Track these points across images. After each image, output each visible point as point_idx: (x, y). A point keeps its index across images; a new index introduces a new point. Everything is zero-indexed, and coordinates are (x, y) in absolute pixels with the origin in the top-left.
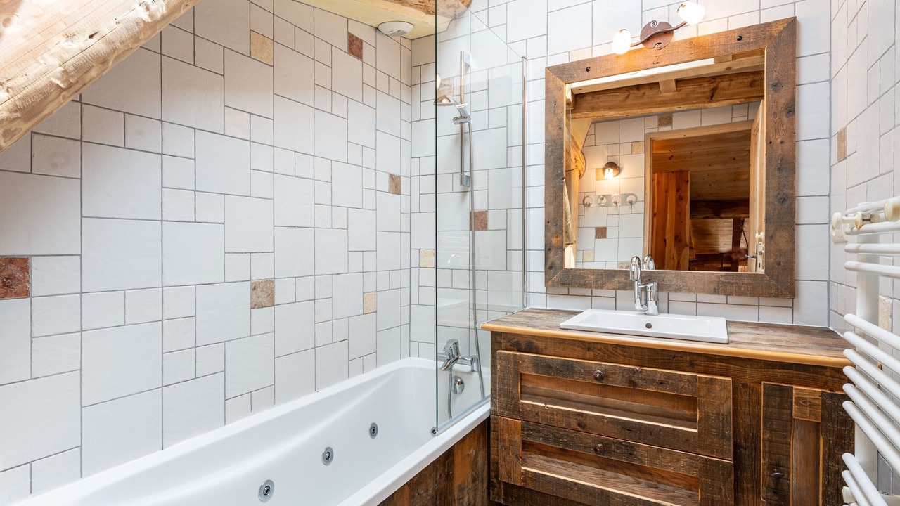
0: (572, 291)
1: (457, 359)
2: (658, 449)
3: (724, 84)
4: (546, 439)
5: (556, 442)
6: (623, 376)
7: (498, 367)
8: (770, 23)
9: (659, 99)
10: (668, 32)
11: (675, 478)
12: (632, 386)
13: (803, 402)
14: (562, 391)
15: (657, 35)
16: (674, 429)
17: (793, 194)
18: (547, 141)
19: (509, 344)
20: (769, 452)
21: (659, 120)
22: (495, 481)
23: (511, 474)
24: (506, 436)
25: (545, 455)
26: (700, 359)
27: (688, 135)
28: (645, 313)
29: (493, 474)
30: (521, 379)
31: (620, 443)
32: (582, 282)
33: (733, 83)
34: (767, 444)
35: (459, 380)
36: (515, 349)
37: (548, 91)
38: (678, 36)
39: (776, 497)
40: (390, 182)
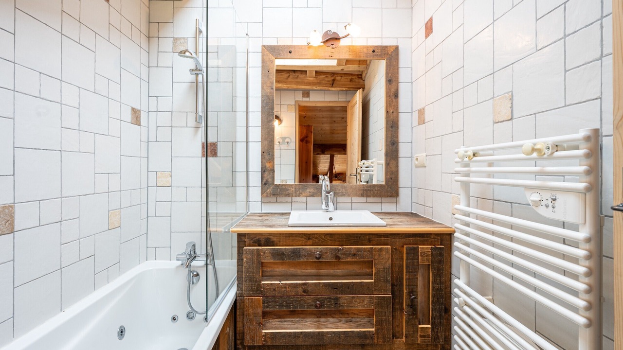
0: (279, 199)
1: (195, 257)
2: (352, 297)
3: (338, 78)
4: (281, 306)
5: (288, 306)
6: (332, 254)
7: (245, 260)
8: (387, 46)
9: (306, 81)
10: (337, 39)
11: (361, 313)
12: (338, 259)
13: (424, 254)
14: (292, 270)
15: (332, 39)
16: (361, 282)
17: (398, 141)
18: (262, 96)
19: (252, 241)
20: (409, 285)
21: (303, 94)
22: (240, 346)
23: (254, 338)
24: (251, 311)
25: (280, 318)
26: (373, 237)
27: (318, 105)
28: (327, 211)
29: (238, 342)
30: (262, 266)
31: (330, 298)
32: (286, 193)
33: (342, 78)
34: (408, 281)
35: (195, 273)
36: (257, 245)
37: (263, 61)
38: (343, 43)
39: (411, 310)
40: (132, 114)
